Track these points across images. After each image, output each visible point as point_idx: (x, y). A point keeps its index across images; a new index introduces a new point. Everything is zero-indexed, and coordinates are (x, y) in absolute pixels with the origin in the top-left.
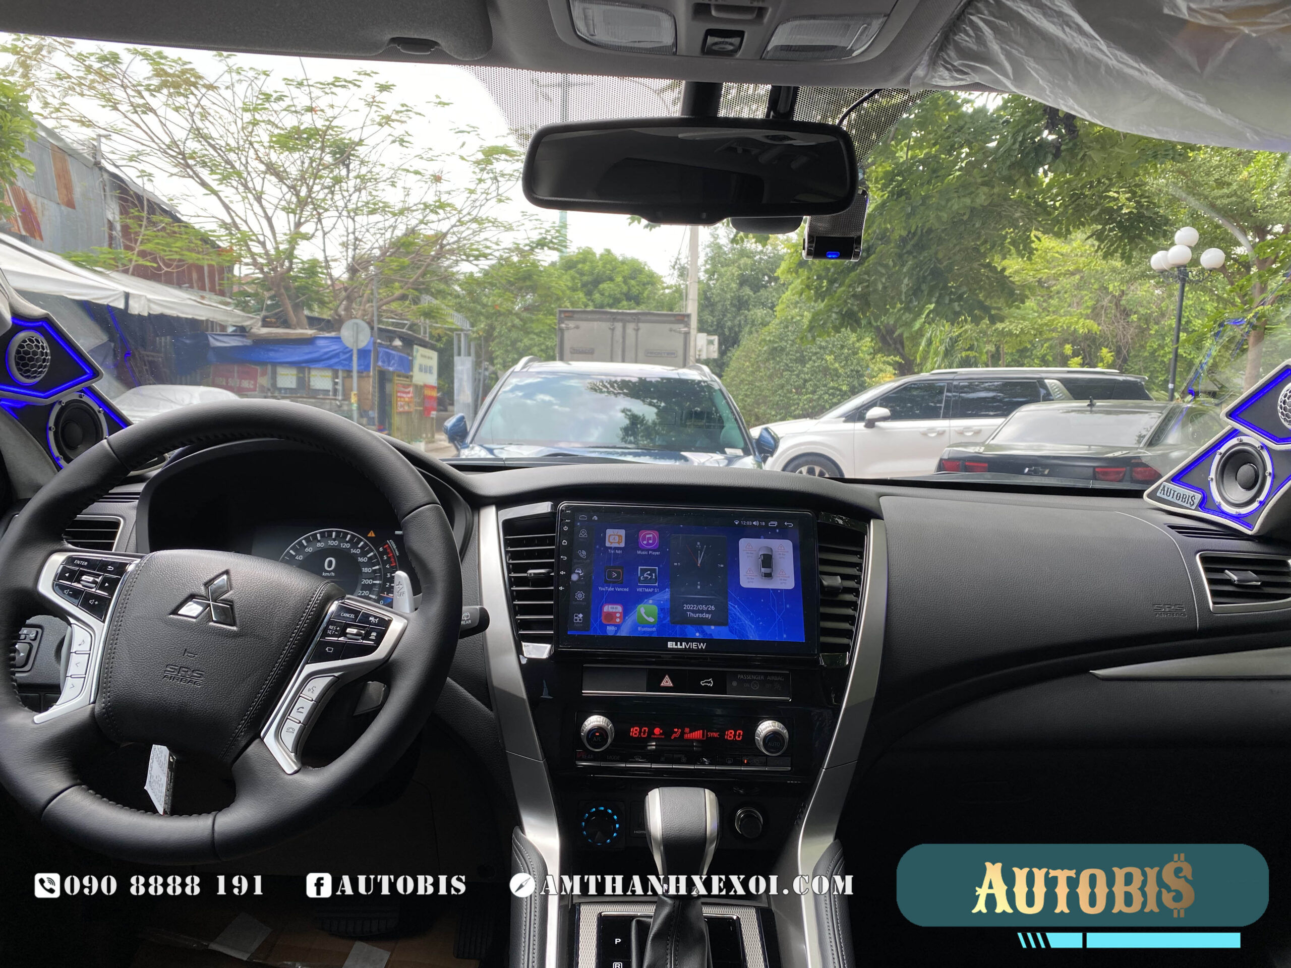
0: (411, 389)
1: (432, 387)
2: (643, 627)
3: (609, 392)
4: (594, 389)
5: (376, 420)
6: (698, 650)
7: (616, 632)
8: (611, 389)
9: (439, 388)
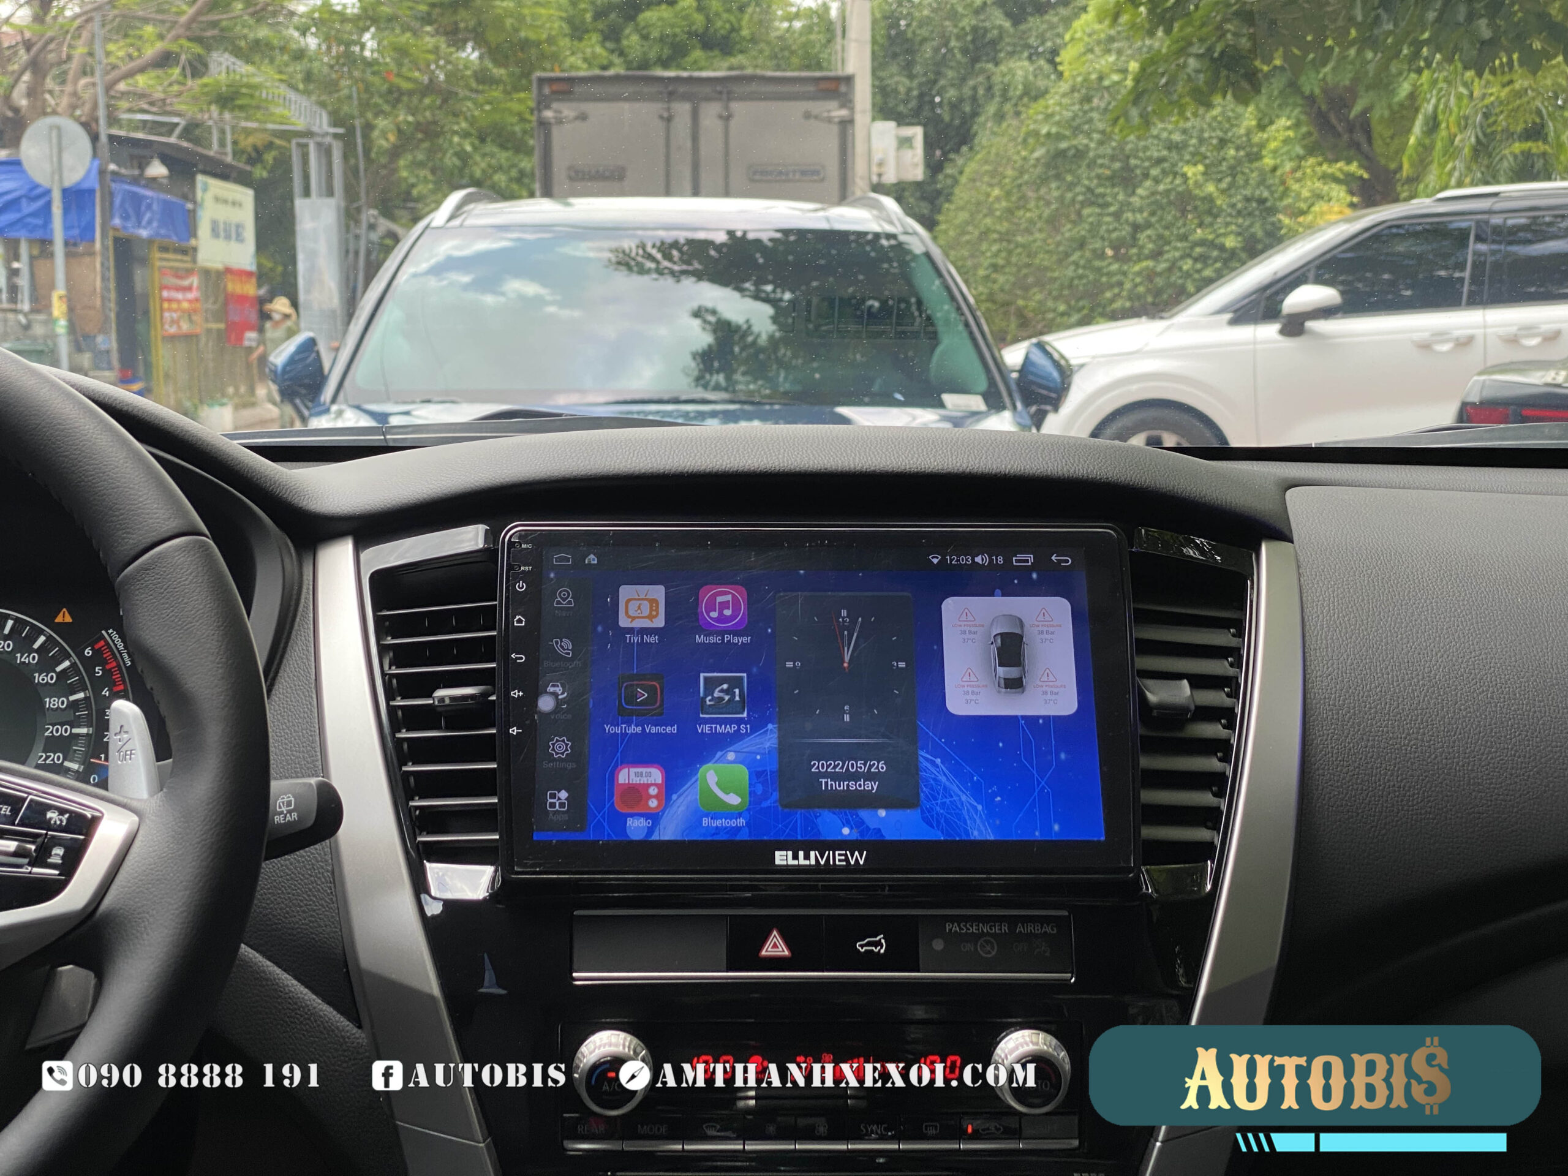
0: (195, 281)
1: (246, 274)
2: (715, 817)
3: (660, 272)
4: (626, 263)
5: (115, 357)
6: (848, 869)
7: (651, 830)
8: (666, 264)
9: (261, 276)
